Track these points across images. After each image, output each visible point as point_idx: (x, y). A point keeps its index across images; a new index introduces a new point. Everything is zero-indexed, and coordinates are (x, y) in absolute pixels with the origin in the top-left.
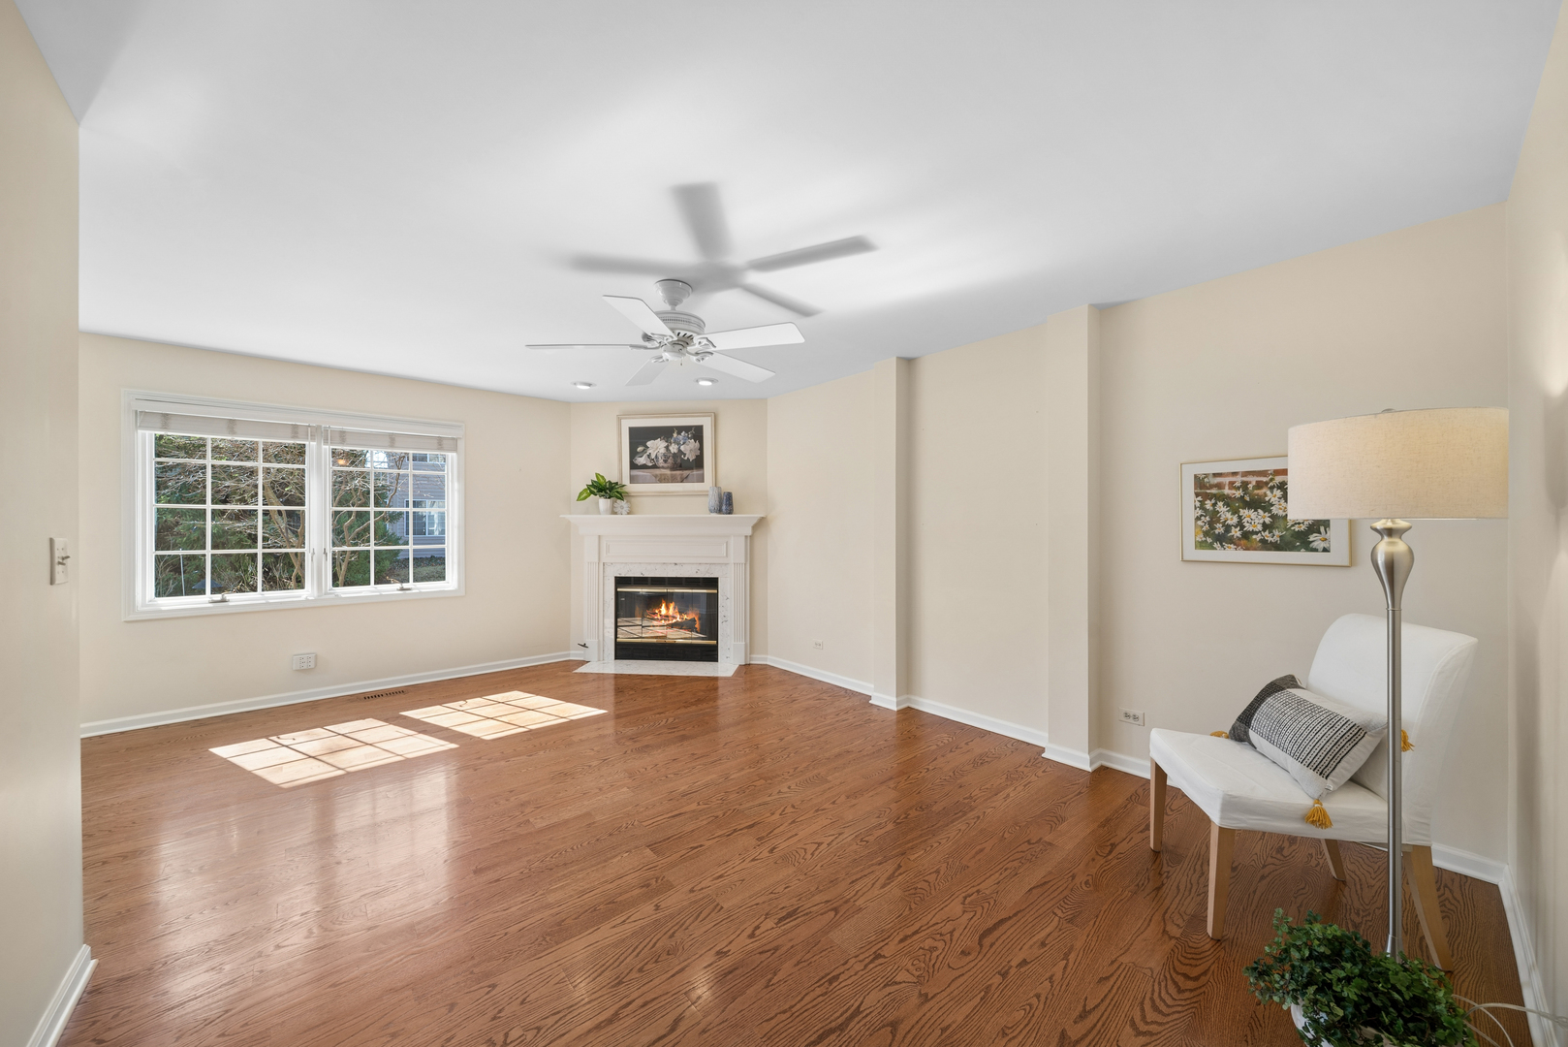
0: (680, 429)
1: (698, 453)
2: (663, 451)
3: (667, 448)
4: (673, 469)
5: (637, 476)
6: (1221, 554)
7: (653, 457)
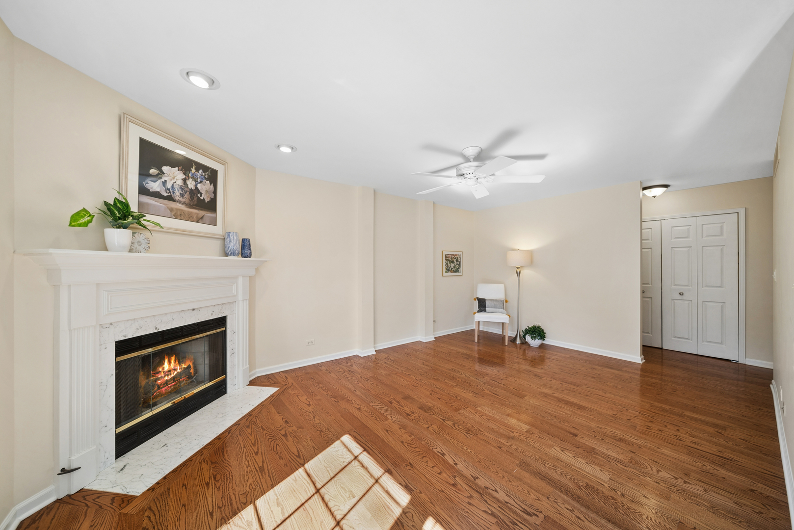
0: (199, 166)
1: (212, 196)
2: (180, 182)
3: (185, 180)
4: (190, 206)
5: (148, 204)
6: (450, 274)
7: (169, 186)
